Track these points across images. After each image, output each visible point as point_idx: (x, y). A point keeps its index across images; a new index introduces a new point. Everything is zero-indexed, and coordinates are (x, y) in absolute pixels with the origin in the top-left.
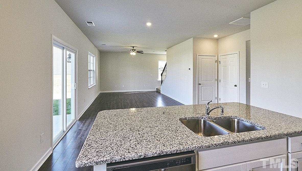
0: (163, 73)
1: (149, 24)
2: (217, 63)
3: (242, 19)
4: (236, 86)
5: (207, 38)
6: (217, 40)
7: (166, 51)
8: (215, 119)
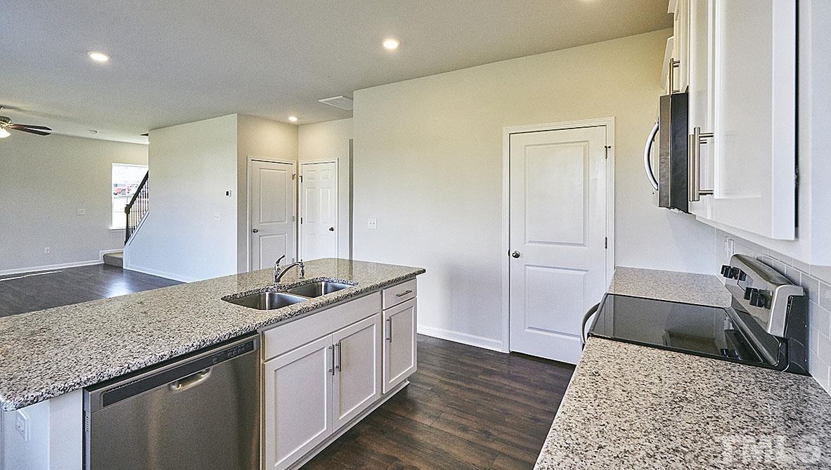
0: (132, 202)
1: (99, 58)
2: (295, 179)
3: (341, 99)
4: (332, 229)
5: (274, 121)
6: (296, 127)
7: (147, 135)
8: (290, 287)
